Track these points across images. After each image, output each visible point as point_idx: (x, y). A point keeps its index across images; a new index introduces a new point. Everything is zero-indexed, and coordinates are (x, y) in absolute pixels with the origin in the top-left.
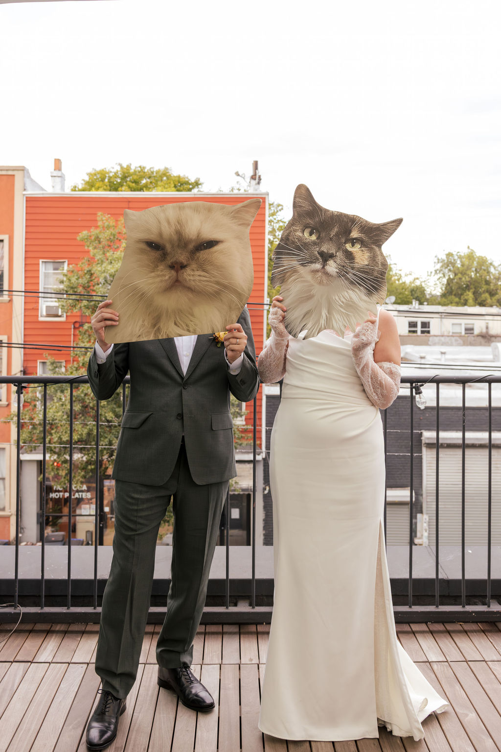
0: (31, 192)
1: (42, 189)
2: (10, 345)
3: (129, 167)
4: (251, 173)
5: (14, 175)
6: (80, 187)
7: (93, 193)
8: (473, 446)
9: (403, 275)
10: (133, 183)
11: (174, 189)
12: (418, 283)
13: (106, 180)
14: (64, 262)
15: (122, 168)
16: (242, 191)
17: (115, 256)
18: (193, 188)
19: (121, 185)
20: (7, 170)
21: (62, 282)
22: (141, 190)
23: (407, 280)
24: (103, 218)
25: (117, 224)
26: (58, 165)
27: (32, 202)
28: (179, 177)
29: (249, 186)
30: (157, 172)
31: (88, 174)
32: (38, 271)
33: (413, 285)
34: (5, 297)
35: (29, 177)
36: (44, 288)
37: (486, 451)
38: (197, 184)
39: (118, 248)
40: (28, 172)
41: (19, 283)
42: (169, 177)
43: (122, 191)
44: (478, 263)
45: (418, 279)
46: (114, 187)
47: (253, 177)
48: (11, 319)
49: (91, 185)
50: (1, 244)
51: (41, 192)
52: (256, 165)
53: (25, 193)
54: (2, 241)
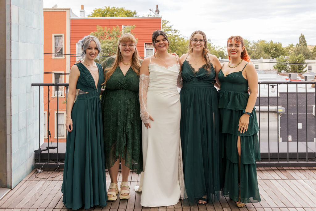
0: (73, 17)
1: (77, 16)
2: (65, 74)
3: (109, 8)
5: (66, 11)
6: (91, 15)
7: (96, 18)
9: (215, 47)
10: (111, 14)
11: (125, 15)
12: (221, 50)
13: (101, 13)
16: (152, 16)
17: (103, 41)
18: (133, 15)
19: (106, 14)
20: (63, 10)
22: (113, 16)
23: (217, 49)
24: (99, 27)
25: (104, 29)
26: (82, 7)
27: (73, 21)
28: (128, 11)
29: (155, 14)
30: (120, 9)
31: (94, 11)
32: (76, 47)
34: (63, 57)
35: (72, 12)
36: (78, 53)
38: (135, 13)
39: (104, 39)
40: (71, 10)
41: (68, 51)
42: (124, 11)
43: (106, 17)
45: (221, 49)
46: (103, 15)
47: (156, 11)
48: (66, 65)
49: (95, 15)
50: (61, 37)
51: (76, 18)
52: (157, 6)
53: (70, 18)
54: (62, 36)
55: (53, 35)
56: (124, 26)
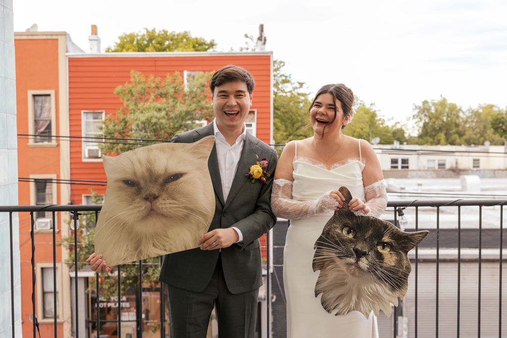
0: (73, 53)
1: (82, 51)
2: (59, 182)
3: (154, 31)
4: (258, 35)
5: (57, 40)
6: (113, 49)
7: (125, 54)
8: (445, 261)
9: (386, 120)
10: (157, 44)
11: (193, 49)
12: (399, 126)
13: (135, 43)
14: (101, 113)
15: (148, 31)
16: (250, 51)
17: (145, 107)
18: (209, 48)
19: (147, 46)
20: (52, 35)
21: (101, 128)
22: (164, 50)
23: (389, 124)
24: (135, 75)
25: (147, 79)
26: (94, 30)
27: (74, 62)
28: (197, 39)
29: (257, 46)
30: (178, 35)
31: (119, 38)
32: (80, 120)
33: (394, 128)
34: (54, 142)
35: (70, 40)
36: (86, 134)
37: (456, 265)
38: (212, 45)
39: (147, 100)
40: (69, 37)
41: (65, 130)
42: (188, 39)
43: (148, 51)
44: (449, 109)
45: (398, 123)
46: (141, 48)
47: (260, 39)
48: (59, 161)
49: (122, 47)
50: (48, 98)
51: (81, 53)
52: (262, 28)
53: (67, 54)
54: (49, 95)
55: (30, 93)
56: (189, 73)
